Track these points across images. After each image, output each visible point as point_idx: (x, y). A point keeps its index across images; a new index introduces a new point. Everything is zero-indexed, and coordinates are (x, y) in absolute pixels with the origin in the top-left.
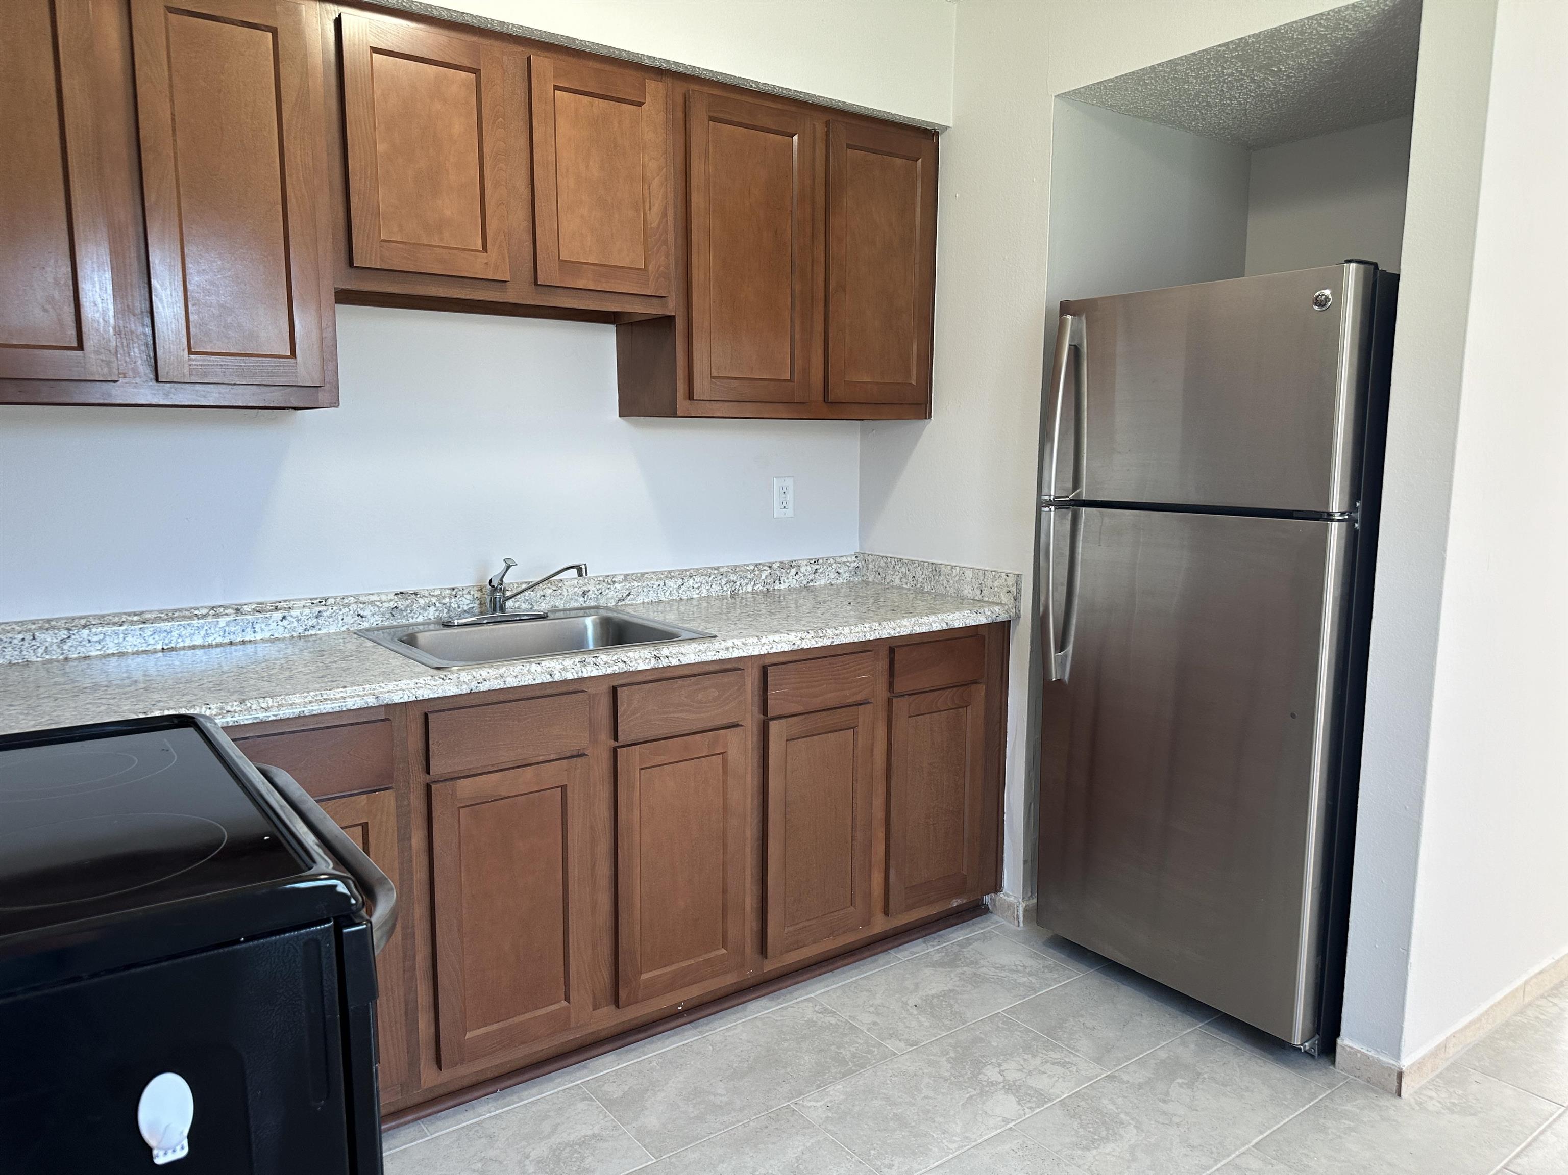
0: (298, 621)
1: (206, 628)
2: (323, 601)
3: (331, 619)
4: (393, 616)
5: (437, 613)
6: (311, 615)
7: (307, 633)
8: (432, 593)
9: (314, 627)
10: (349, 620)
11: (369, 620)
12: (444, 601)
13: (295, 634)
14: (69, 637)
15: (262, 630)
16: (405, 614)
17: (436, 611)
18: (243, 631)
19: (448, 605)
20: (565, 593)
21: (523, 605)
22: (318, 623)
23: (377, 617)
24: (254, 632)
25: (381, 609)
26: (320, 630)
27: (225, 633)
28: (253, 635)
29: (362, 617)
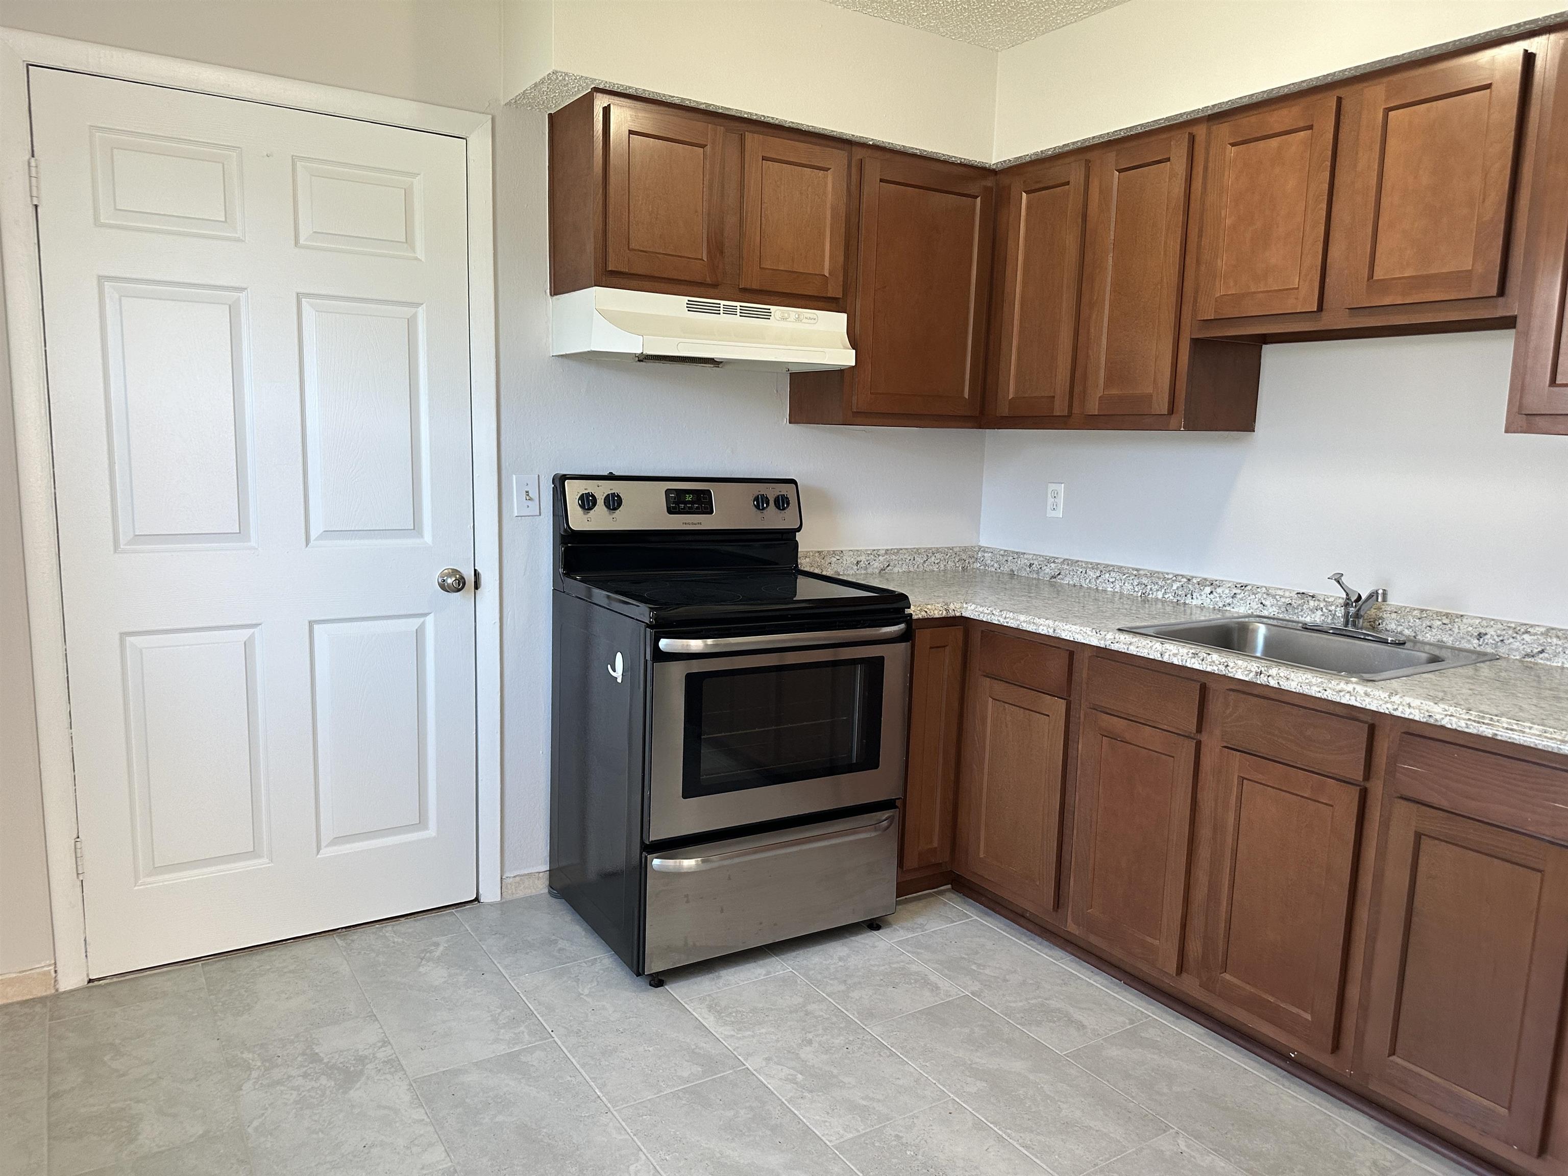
0: (1220, 597)
1: (1165, 588)
2: (1243, 587)
3: (1242, 602)
4: (1287, 610)
5: (1323, 618)
6: (1229, 595)
7: (1224, 608)
8: (1326, 599)
9: (1230, 605)
10: (1255, 605)
11: (1268, 609)
12: (1330, 608)
13: (1217, 607)
14: (1100, 576)
15: (1197, 598)
16: (1296, 611)
17: (1323, 615)
18: (1186, 596)
19: (1333, 612)
20: (1456, 630)
21: (1406, 630)
22: (1233, 602)
23: (1274, 609)
24: (1192, 598)
25: (1279, 603)
26: (1233, 608)
27: (1175, 593)
28: (1191, 600)
29: (1264, 605)
